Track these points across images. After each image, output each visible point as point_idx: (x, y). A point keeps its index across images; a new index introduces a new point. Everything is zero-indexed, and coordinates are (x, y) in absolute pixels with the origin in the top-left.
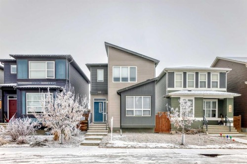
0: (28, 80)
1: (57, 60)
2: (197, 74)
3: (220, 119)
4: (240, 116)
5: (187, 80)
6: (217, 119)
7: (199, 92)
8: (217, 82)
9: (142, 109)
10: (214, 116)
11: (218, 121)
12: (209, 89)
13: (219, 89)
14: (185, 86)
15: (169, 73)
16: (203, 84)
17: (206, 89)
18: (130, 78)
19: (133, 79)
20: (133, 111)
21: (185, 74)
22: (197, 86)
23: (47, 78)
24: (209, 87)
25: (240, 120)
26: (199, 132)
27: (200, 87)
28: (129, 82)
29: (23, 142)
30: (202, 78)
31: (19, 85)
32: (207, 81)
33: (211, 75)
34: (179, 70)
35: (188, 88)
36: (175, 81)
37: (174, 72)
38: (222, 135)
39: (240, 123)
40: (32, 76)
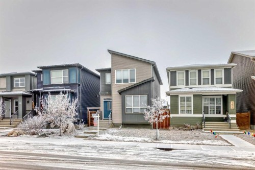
0: (50, 85)
1: (70, 68)
2: (200, 71)
3: (225, 116)
4: (249, 112)
5: (189, 78)
6: (221, 115)
7: (202, 89)
8: (222, 78)
9: (140, 107)
10: (219, 112)
11: (223, 118)
12: (212, 85)
13: (223, 85)
14: (187, 84)
15: (171, 72)
16: (206, 81)
17: (210, 85)
18: (130, 80)
19: (132, 80)
20: (132, 108)
21: (187, 72)
22: (200, 84)
23: (63, 83)
24: (213, 83)
25: (250, 117)
26: (197, 128)
27: (204, 84)
28: (129, 83)
29: (34, 134)
30: (206, 75)
31: (44, 89)
32: (210, 78)
33: (215, 71)
34: (180, 69)
35: (190, 86)
36: (177, 79)
37: (176, 71)
38: (213, 131)
39: (250, 119)
40: (53, 82)
